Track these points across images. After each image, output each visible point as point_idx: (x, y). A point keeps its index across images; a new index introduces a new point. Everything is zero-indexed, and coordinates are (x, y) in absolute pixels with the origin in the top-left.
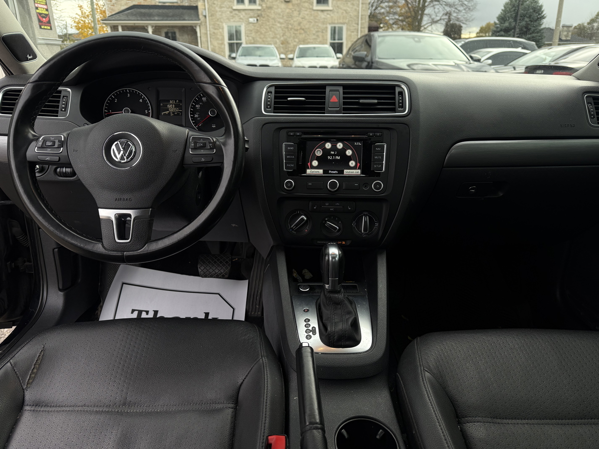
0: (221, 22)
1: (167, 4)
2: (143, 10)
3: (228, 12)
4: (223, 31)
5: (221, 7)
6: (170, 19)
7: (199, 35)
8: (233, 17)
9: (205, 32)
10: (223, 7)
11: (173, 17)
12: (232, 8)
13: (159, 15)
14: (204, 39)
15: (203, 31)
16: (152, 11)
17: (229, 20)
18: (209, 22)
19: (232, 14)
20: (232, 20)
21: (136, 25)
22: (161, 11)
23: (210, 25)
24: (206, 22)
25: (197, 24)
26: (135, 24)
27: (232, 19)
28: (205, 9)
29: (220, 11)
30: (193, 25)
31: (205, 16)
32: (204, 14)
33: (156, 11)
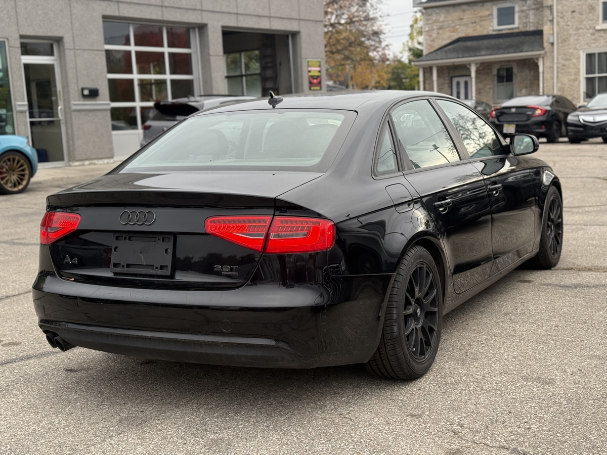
0: (577, 49)
1: (504, 32)
2: (469, 44)
3: (589, 35)
4: (579, 62)
5: (577, 29)
6: (502, 51)
7: (541, 70)
8: (595, 40)
9: (550, 65)
10: (582, 29)
11: (506, 49)
12: (594, 28)
13: (488, 48)
14: (547, 76)
15: (548, 64)
16: (481, 42)
17: (590, 46)
18: (558, 51)
19: (593, 37)
20: (594, 45)
21: (455, 64)
22: (493, 42)
23: (557, 55)
24: (553, 52)
25: (540, 55)
26: (453, 62)
27: (594, 43)
28: (553, 34)
29: (575, 34)
30: (534, 57)
31: (552, 44)
32: (551, 41)
33: (486, 42)
